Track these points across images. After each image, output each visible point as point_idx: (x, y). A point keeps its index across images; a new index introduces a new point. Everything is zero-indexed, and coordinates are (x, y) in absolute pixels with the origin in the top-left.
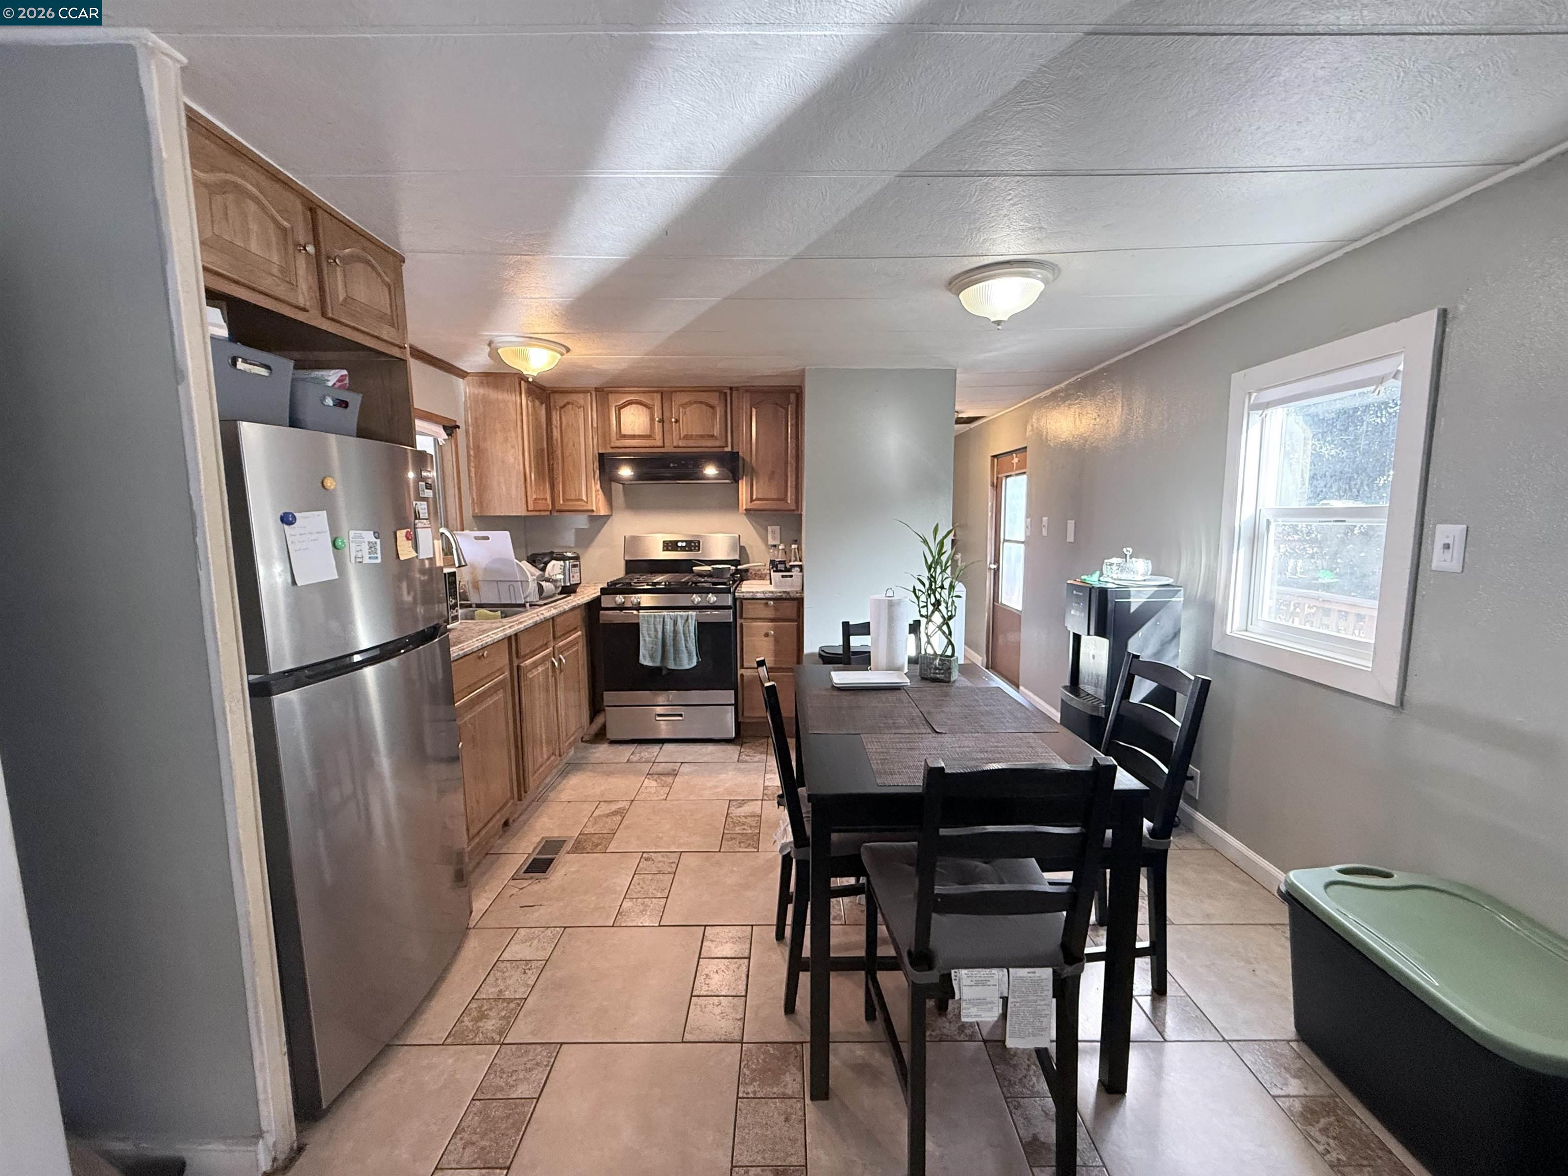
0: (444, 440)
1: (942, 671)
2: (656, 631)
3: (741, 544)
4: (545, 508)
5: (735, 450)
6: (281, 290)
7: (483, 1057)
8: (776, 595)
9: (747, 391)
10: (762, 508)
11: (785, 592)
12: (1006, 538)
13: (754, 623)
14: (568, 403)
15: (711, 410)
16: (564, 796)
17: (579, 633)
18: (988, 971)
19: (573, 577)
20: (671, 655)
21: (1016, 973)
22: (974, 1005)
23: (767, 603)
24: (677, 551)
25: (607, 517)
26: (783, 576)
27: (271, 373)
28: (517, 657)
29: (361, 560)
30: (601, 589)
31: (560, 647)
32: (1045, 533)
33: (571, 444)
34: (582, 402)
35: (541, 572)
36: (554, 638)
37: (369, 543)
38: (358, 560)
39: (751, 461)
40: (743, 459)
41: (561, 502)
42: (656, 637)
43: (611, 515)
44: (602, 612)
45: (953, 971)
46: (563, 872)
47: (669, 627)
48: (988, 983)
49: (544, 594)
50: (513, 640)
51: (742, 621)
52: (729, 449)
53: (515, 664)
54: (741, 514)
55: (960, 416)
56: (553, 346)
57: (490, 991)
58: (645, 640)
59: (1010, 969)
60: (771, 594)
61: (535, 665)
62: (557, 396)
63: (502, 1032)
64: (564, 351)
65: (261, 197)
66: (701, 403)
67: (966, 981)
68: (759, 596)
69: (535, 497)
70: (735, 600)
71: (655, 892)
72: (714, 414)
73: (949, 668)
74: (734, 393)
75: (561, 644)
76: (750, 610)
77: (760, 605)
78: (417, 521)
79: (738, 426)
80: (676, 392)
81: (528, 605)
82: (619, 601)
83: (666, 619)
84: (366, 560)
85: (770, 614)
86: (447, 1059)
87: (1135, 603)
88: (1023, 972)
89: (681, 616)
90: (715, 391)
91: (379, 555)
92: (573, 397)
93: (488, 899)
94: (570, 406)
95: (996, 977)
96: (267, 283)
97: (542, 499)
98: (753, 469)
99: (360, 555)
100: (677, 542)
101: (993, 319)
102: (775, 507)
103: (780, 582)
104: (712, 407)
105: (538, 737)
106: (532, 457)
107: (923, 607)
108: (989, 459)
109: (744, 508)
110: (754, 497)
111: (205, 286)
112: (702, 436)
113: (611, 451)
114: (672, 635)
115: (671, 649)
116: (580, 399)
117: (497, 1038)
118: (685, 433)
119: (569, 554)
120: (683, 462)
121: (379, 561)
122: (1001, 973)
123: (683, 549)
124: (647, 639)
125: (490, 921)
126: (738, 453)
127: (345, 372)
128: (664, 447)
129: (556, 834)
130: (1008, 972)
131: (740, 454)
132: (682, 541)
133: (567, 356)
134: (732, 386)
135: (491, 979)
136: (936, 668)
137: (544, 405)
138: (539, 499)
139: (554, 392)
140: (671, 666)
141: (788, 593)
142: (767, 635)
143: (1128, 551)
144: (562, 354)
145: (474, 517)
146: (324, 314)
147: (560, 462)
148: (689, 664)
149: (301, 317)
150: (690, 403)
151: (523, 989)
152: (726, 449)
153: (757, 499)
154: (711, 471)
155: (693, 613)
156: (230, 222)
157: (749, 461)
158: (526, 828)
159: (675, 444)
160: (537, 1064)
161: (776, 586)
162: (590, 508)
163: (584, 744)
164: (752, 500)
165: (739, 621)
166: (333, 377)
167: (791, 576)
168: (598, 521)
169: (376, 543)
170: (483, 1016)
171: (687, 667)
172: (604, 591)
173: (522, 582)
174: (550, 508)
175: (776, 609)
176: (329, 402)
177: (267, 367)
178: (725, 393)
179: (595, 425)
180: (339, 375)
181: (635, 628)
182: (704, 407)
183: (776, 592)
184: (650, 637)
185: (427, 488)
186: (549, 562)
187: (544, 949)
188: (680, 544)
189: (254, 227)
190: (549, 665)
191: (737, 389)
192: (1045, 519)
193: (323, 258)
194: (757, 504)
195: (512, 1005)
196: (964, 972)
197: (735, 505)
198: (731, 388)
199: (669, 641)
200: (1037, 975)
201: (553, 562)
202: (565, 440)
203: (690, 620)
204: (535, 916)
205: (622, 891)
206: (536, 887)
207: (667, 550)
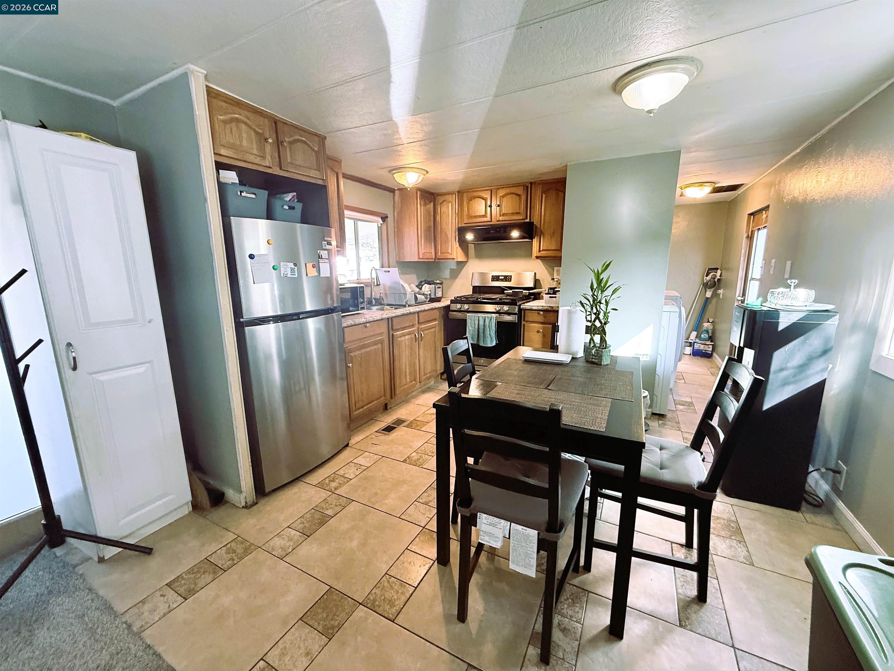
0: (381, 224)
1: (597, 357)
2: (475, 324)
3: (537, 278)
4: (431, 257)
5: (532, 221)
6: (258, 160)
7: (324, 494)
8: (544, 308)
9: (539, 184)
10: (545, 255)
11: (550, 307)
12: (753, 277)
13: (531, 325)
14: (444, 201)
15: (518, 197)
16: (418, 402)
17: (437, 322)
18: (498, 519)
19: (438, 293)
20: (481, 338)
21: (515, 526)
22: (488, 536)
23: (539, 313)
24: (499, 281)
25: (466, 262)
26: (550, 297)
27: (256, 196)
28: (392, 329)
29: (286, 275)
30: (451, 300)
31: (422, 328)
32: (772, 272)
33: (445, 223)
34: (450, 200)
35: (419, 290)
36: (418, 323)
37: (291, 268)
38: (285, 275)
39: (540, 227)
40: (536, 227)
41: (440, 254)
42: (475, 328)
43: (467, 261)
44: (450, 313)
45: (479, 513)
46: (397, 434)
47: (481, 323)
48: (497, 526)
49: (418, 301)
50: (390, 320)
51: (525, 323)
52: (528, 220)
53: (391, 333)
54: (534, 259)
55: (717, 186)
56: (417, 170)
57: (341, 472)
58: (469, 329)
59: (512, 523)
60: (542, 308)
61: (404, 335)
62: (439, 197)
63: (336, 489)
64: (425, 173)
65: (248, 121)
66: (513, 193)
67: (484, 521)
68: (534, 308)
69: (424, 251)
70: (520, 310)
71: (429, 452)
72: (520, 200)
73: (601, 356)
74: (533, 186)
75: (422, 326)
76: (530, 317)
77: (535, 314)
78: (320, 259)
79: (534, 206)
80: (499, 188)
81: (407, 305)
82: (458, 307)
83: (480, 318)
84: (289, 276)
85: (540, 319)
86: (313, 491)
87: (784, 323)
88: (519, 527)
89: (488, 317)
90: (521, 186)
91: (296, 273)
92: (447, 196)
93: (362, 437)
94: (445, 202)
95: (502, 524)
96: (251, 158)
97: (429, 253)
98: (541, 231)
99: (286, 273)
100: (499, 276)
101: (646, 110)
102: (554, 255)
103: (549, 300)
104: (518, 195)
105: (404, 370)
106: (423, 230)
107: (589, 315)
108: (747, 215)
109: (535, 256)
110: (541, 249)
111: (215, 161)
112: (513, 214)
113: (464, 225)
114: (483, 327)
115: (481, 335)
116: (449, 198)
117: (333, 489)
118: (503, 212)
119: (438, 281)
120: (498, 230)
121: (296, 276)
122: (506, 523)
123: (502, 280)
124: (470, 328)
125: (357, 446)
126: (533, 222)
127: (295, 194)
128: (491, 221)
129: (403, 417)
130: (510, 524)
131: (535, 223)
132: (502, 276)
133: (427, 175)
134: (531, 181)
135: (345, 468)
136: (593, 355)
137: (432, 203)
138: (427, 253)
139: (438, 195)
140: (482, 344)
141: (552, 307)
142: (538, 332)
143: (793, 282)
144: (424, 175)
145: (397, 262)
146: (281, 169)
147: (440, 233)
148: (491, 344)
149: (269, 171)
150: (506, 195)
151: (353, 475)
152: (526, 221)
153: (543, 250)
154: (515, 234)
155: (494, 315)
156: (234, 134)
157: (539, 227)
158: (393, 412)
159: (498, 219)
160: (340, 505)
161: (546, 303)
162: (453, 257)
163: (441, 380)
164: (540, 251)
165: (523, 323)
166: (288, 197)
167: (556, 297)
168: (461, 264)
169: (295, 268)
170: (333, 481)
171: (490, 345)
172: (452, 302)
173: (404, 294)
174: (434, 257)
175: (545, 317)
176: (286, 207)
177: (255, 194)
178: (528, 186)
179: (457, 212)
180: (293, 195)
181: (464, 322)
182: (514, 196)
183: (545, 307)
184: (472, 327)
185: (328, 245)
186: (424, 284)
187: (370, 462)
188: (500, 277)
189: (244, 135)
190: (413, 336)
191: (535, 183)
192: (773, 261)
193: (280, 142)
194: (543, 253)
195: (346, 480)
196: (485, 515)
197: (531, 255)
198: (531, 183)
199: (481, 331)
200: (527, 532)
201: (426, 285)
202: (442, 220)
203: (492, 320)
204: (375, 449)
205: (415, 448)
206: (383, 437)
207: (494, 281)
